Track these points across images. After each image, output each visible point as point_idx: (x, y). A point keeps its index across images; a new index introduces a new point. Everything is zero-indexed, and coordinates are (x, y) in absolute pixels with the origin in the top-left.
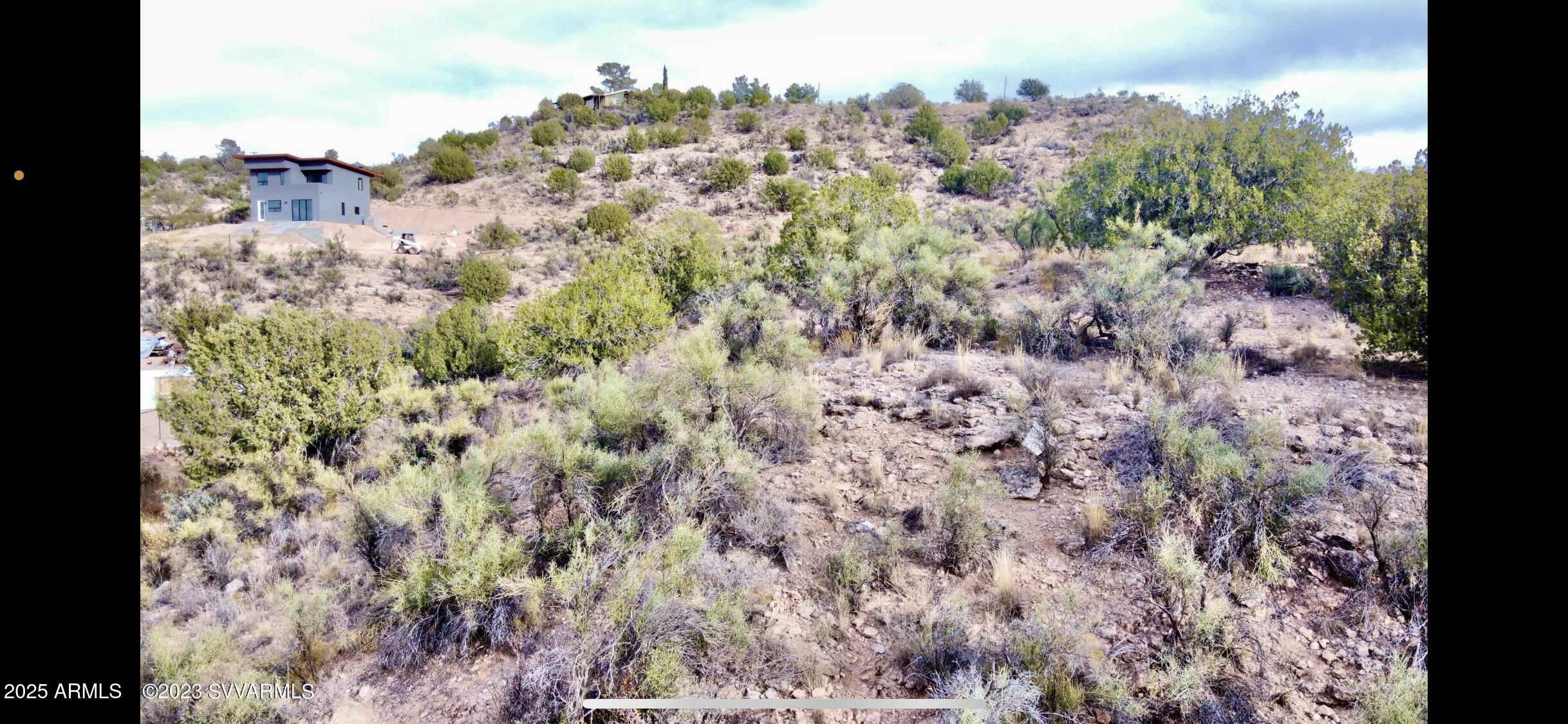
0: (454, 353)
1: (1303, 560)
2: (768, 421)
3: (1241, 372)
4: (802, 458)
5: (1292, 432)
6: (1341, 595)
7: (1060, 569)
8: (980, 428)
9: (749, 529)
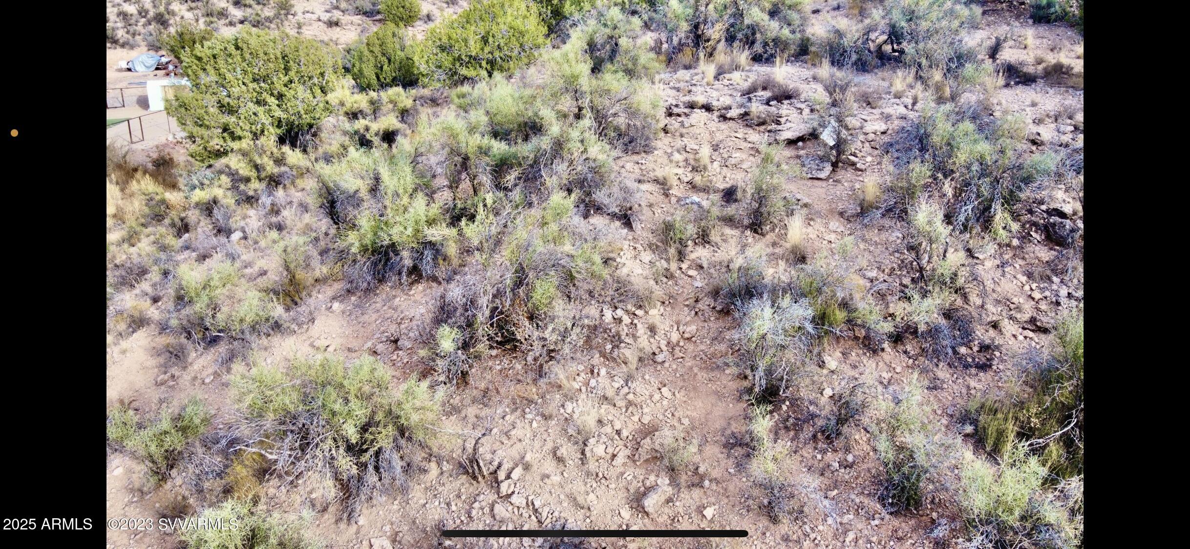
0: (382, 68)
1: (1028, 226)
2: (621, 121)
3: (1001, 81)
4: (647, 150)
5: (1034, 129)
6: (1053, 252)
7: (839, 230)
8: (788, 125)
9: (606, 201)
